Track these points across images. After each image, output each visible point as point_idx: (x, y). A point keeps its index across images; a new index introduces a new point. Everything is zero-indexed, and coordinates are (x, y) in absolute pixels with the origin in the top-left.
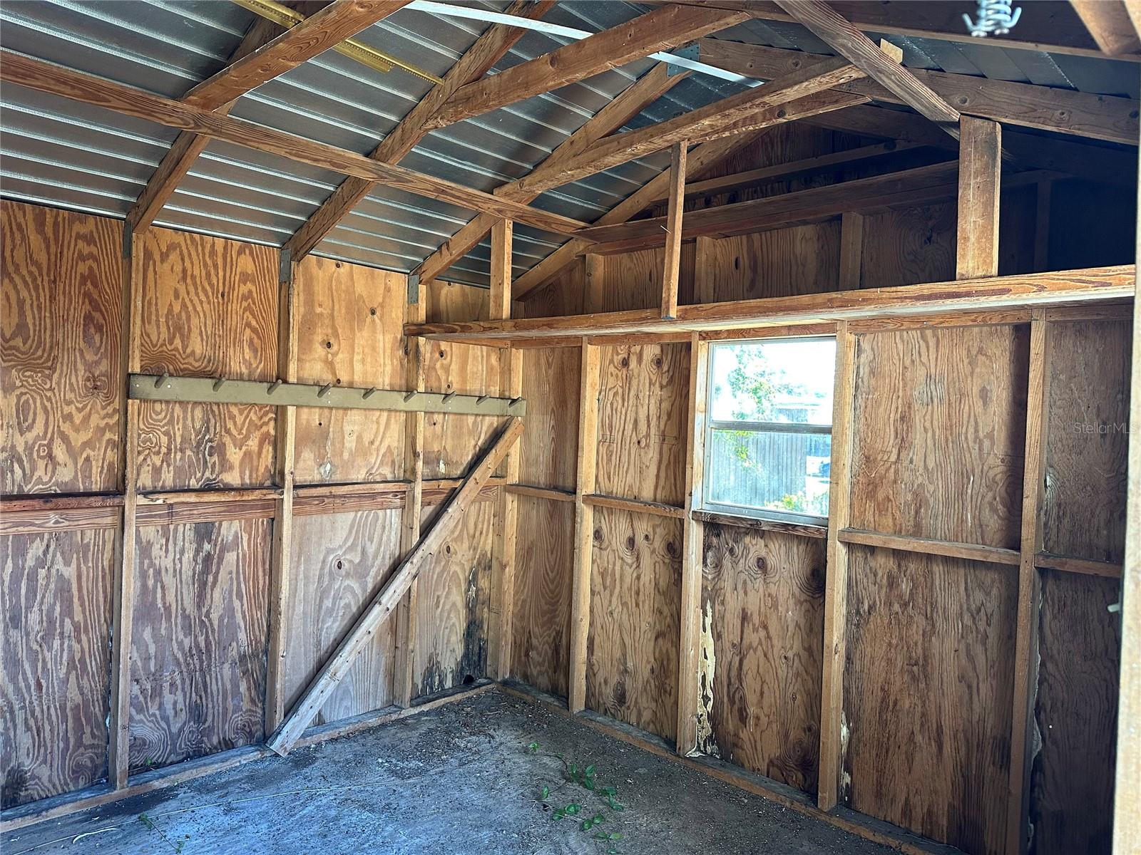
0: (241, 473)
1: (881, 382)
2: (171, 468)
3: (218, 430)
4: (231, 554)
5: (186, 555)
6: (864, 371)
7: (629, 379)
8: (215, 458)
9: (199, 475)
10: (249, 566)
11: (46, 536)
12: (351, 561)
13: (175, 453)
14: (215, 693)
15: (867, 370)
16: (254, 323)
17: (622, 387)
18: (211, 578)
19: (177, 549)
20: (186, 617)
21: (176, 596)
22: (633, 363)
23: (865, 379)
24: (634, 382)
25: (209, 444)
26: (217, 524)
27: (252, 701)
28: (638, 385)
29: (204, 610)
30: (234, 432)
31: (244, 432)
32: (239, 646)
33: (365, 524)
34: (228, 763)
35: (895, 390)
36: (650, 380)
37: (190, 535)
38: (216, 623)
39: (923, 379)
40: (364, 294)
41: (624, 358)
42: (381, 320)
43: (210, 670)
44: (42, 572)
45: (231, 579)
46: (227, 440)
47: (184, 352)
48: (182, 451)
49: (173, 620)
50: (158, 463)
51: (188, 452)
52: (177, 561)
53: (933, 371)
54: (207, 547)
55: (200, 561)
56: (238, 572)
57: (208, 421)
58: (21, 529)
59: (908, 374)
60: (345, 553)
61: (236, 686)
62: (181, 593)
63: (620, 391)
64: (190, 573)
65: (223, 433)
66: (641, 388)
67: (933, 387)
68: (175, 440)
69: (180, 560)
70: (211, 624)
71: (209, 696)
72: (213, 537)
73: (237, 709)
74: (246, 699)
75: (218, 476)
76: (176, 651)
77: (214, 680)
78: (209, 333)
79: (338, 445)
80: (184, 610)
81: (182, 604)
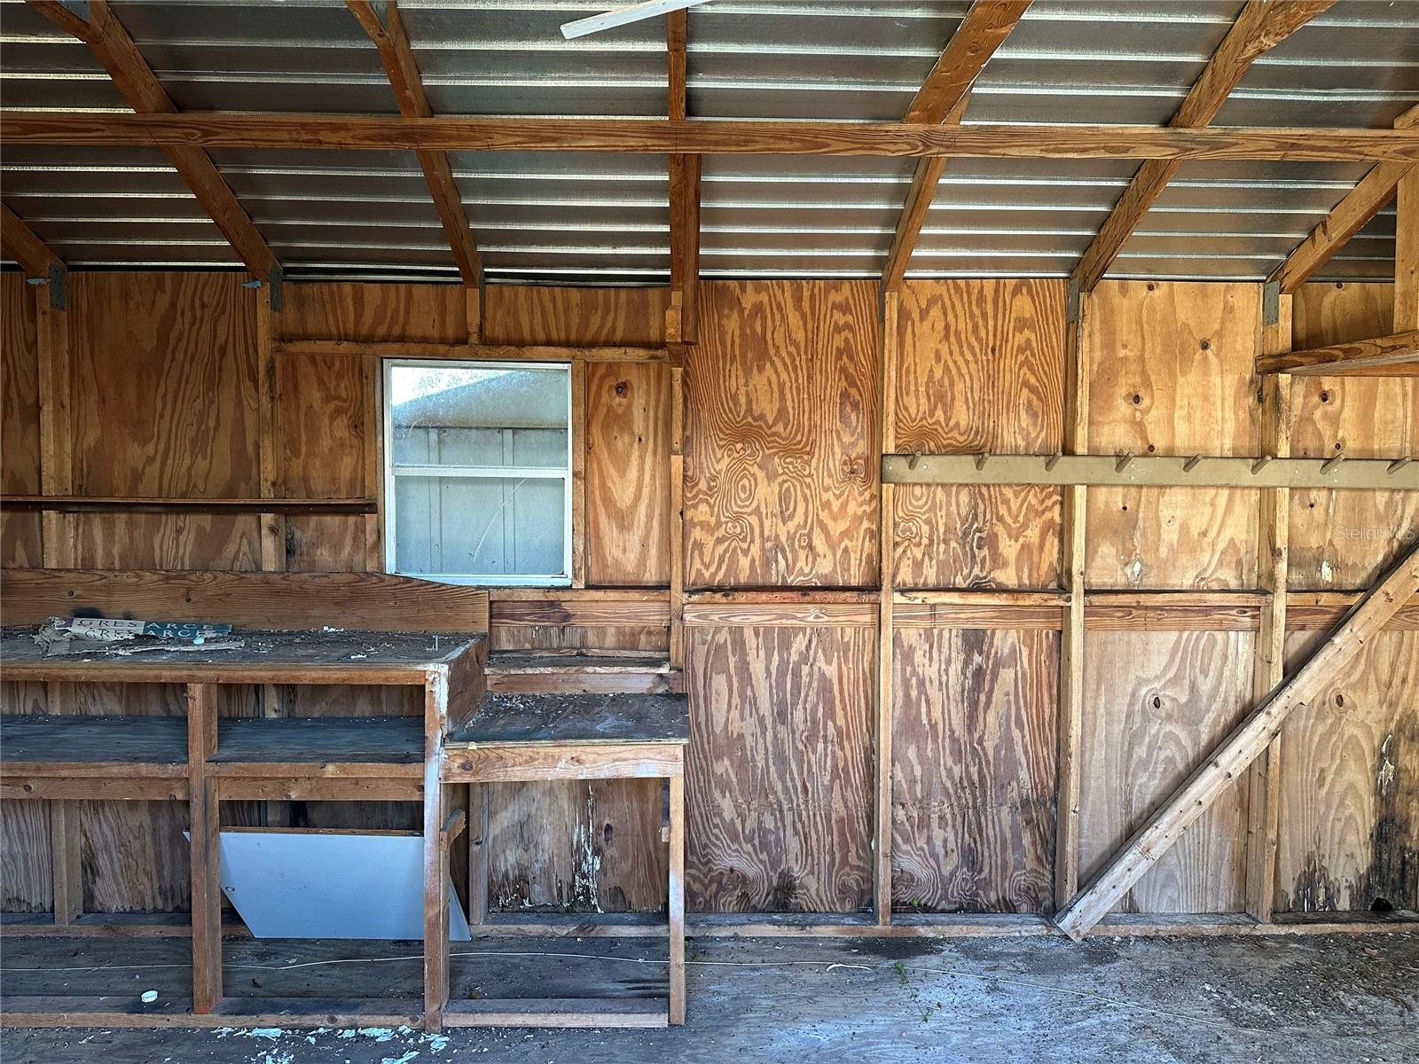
0: (1017, 571)
2: (934, 562)
3: (988, 517)
4: (1006, 670)
5: (953, 666)
8: (985, 552)
9: (966, 572)
10: (1031, 688)
11: (808, 631)
12: (1173, 700)
13: (938, 544)
14: (992, 839)
16: (1033, 380)
18: (983, 698)
19: (943, 658)
20: (955, 740)
21: (943, 713)
25: (978, 534)
26: (989, 632)
27: (1038, 859)
29: (976, 736)
30: (1009, 520)
31: (1021, 519)
32: (1020, 788)
33: (1195, 649)
34: (1005, 929)
37: (957, 642)
38: (991, 753)
40: (1192, 323)
42: (1218, 355)
43: (985, 810)
44: (805, 669)
45: (1008, 702)
46: (1000, 529)
47: (947, 425)
48: (946, 542)
49: (940, 741)
50: (919, 556)
51: (953, 544)
52: (943, 673)
54: (977, 659)
55: (969, 675)
56: (1016, 695)
57: (976, 507)
58: (784, 621)
60: (1164, 687)
61: (1017, 837)
62: (949, 710)
64: (959, 689)
65: (994, 521)
68: (937, 530)
69: (946, 671)
70: (985, 754)
71: (985, 841)
72: (985, 648)
73: (1019, 865)
74: (1031, 856)
75: (989, 573)
76: (944, 779)
77: (990, 823)
78: (977, 399)
79: (1151, 538)
80: (952, 732)
81: (950, 724)
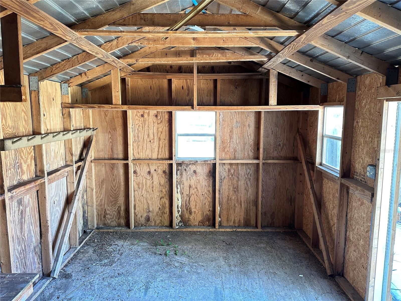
0: (27, 174)
1: (225, 123)
2: (8, 178)
3: (19, 158)
4: (28, 208)
5: (16, 213)
6: (221, 120)
7: (145, 121)
8: (20, 170)
9: (16, 178)
10: (33, 211)
12: (57, 200)
13: (8, 171)
14: (28, 265)
15: (222, 120)
16: (24, 109)
17: (142, 124)
18: (23, 221)
19: (13, 212)
20: (18, 239)
21: (15, 231)
22: (146, 116)
23: (221, 122)
24: (147, 123)
25: (17, 164)
26: (23, 198)
27: (39, 263)
28: (149, 123)
29: (23, 234)
30: (24, 157)
31: (26, 156)
32: (33, 244)
33: (59, 185)
35: (228, 125)
36: (153, 122)
37: (16, 204)
38: (26, 237)
39: (235, 122)
41: (142, 114)
42: (55, 102)
43: (26, 257)
45: (29, 218)
46: (22, 161)
47: (6, 126)
48: (10, 169)
49: (15, 241)
51: (12, 170)
52: (14, 217)
53: (238, 120)
54: (21, 207)
55: (20, 215)
56: (30, 215)
57: (16, 155)
59: (232, 121)
60: (55, 198)
61: (34, 259)
62: (16, 229)
63: (141, 125)
64: (18, 220)
65: (21, 158)
66: (150, 124)
67: (237, 124)
68: (8, 165)
70: (25, 238)
71: (27, 267)
72: (22, 203)
73: (35, 268)
74: (37, 263)
75: (21, 177)
76: (17, 253)
77: (28, 260)
78: (12, 115)
79: (50, 156)
80: (17, 236)
81: (17, 234)
